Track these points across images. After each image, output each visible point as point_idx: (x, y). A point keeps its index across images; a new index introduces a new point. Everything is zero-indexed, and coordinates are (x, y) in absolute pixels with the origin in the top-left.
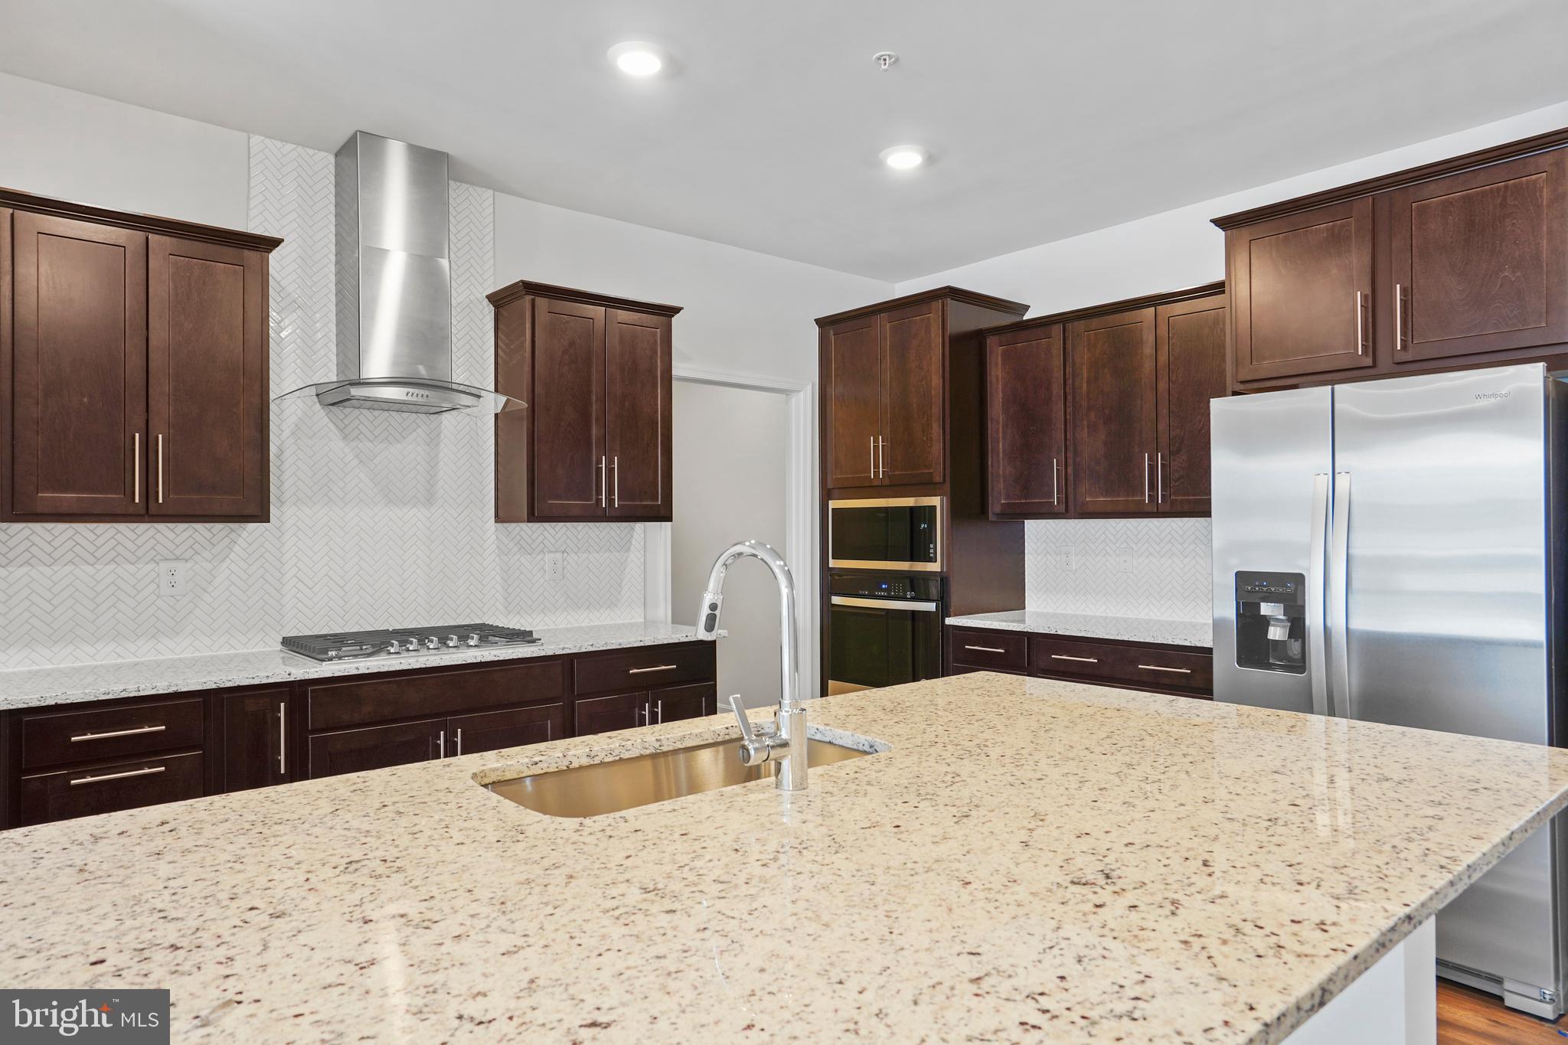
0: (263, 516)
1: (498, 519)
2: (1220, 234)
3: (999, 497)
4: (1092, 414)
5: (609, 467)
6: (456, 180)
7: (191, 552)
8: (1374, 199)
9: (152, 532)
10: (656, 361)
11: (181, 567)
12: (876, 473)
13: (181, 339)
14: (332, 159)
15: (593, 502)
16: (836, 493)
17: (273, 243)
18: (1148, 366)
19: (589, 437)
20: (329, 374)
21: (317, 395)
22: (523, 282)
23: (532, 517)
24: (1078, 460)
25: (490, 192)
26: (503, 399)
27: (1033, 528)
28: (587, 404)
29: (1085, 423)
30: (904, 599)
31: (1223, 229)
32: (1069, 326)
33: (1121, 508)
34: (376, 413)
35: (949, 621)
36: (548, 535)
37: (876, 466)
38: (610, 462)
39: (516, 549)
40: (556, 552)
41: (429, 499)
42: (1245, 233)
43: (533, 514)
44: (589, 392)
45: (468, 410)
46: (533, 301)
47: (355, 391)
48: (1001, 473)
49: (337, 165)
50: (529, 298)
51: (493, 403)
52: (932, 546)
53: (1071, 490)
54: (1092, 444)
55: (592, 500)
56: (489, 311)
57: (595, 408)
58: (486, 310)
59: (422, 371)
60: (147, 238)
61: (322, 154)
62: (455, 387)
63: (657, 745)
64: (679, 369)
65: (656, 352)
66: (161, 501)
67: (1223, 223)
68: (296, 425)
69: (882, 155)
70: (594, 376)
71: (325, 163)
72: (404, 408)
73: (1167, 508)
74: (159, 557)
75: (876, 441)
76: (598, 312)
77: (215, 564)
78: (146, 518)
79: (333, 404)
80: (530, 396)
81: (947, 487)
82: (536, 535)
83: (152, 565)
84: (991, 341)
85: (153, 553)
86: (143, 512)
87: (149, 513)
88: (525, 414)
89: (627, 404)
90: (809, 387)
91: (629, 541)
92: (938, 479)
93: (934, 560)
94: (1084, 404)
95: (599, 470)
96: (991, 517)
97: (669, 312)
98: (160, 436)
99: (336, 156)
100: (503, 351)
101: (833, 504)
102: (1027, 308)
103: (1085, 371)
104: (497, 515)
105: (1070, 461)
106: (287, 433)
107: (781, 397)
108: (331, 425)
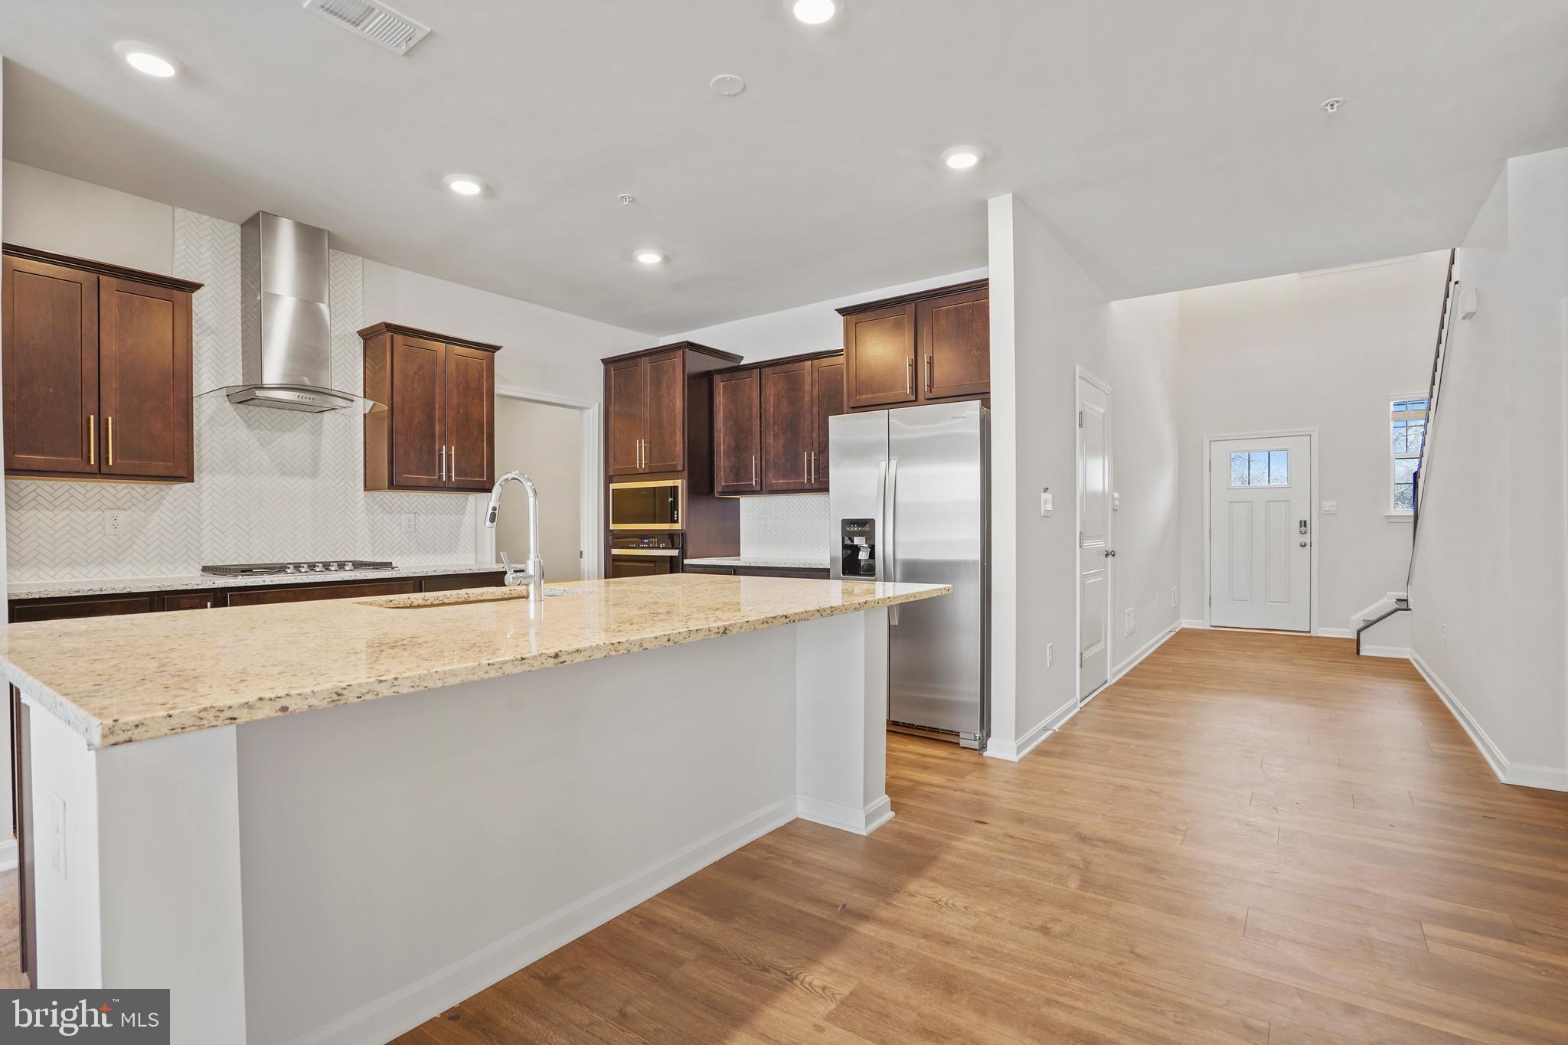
0: (188, 477)
1: (366, 488)
2: (840, 318)
3: (721, 482)
4: (776, 428)
5: (448, 453)
6: (334, 249)
7: (129, 504)
8: (916, 305)
9: (98, 489)
10: (483, 383)
11: (122, 516)
12: (640, 464)
13: (124, 350)
14: (238, 228)
15: (437, 477)
16: (615, 478)
17: (197, 286)
18: (807, 398)
19: (433, 434)
20: (236, 378)
21: (228, 396)
22: (385, 323)
23: (393, 486)
24: (768, 456)
25: (360, 259)
26: (371, 403)
27: (746, 503)
28: (433, 409)
29: (772, 433)
30: (659, 548)
31: (843, 315)
32: (763, 370)
33: (791, 487)
34: (273, 410)
35: (686, 562)
36: (403, 501)
37: (640, 460)
38: (449, 450)
39: (380, 510)
40: (410, 513)
41: (314, 473)
42: (853, 318)
43: (392, 484)
44: (433, 403)
45: (343, 411)
46: (392, 336)
47: (258, 393)
48: (722, 465)
49: (242, 233)
50: (389, 334)
51: (362, 406)
52: (676, 512)
53: (763, 476)
54: (775, 445)
55: (434, 475)
56: (358, 345)
57: (438, 413)
58: (357, 343)
59: (306, 381)
60: (99, 278)
61: (231, 224)
62: (333, 393)
63: (466, 596)
64: (500, 389)
65: (483, 377)
66: (111, 464)
67: (843, 311)
68: (211, 416)
69: (634, 253)
70: (438, 391)
71: (233, 233)
72: (294, 406)
73: (816, 486)
74: (104, 507)
75: (640, 443)
76: (440, 346)
77: (149, 513)
78: (99, 476)
79: (240, 403)
80: (390, 402)
81: (686, 473)
82: (394, 501)
83: (98, 513)
84: (717, 378)
85: (99, 504)
86: (97, 471)
87: (101, 472)
88: (386, 414)
89: (461, 411)
90: (596, 406)
91: (465, 507)
92: (680, 468)
93: (677, 522)
94: (771, 421)
95: (440, 455)
96: (716, 495)
97: (493, 349)
98: (110, 418)
99: (242, 226)
100: (370, 370)
101: (613, 486)
102: (742, 358)
103: (772, 400)
104: (365, 486)
105: (763, 458)
106: (204, 422)
107: (578, 412)
108: (238, 417)
